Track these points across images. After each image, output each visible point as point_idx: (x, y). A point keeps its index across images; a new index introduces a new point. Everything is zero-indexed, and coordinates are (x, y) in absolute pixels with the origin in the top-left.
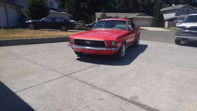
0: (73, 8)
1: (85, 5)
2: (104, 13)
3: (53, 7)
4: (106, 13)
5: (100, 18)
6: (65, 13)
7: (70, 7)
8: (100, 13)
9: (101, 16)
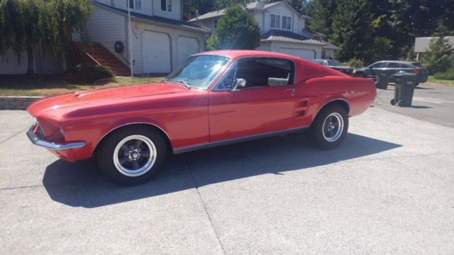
0: (348, 30)
1: (393, 20)
2: (441, 36)
3: (291, 30)
4: (446, 38)
5: (424, 51)
6: (316, 42)
7: (342, 29)
8: (430, 38)
9: (431, 47)
